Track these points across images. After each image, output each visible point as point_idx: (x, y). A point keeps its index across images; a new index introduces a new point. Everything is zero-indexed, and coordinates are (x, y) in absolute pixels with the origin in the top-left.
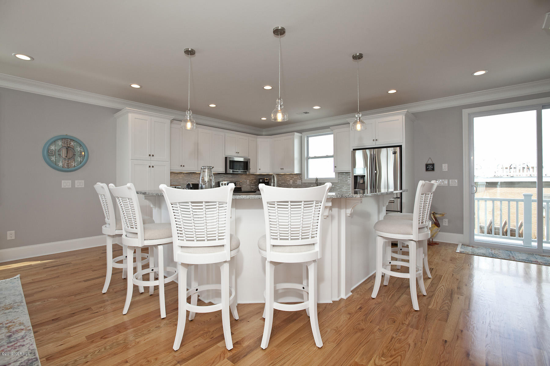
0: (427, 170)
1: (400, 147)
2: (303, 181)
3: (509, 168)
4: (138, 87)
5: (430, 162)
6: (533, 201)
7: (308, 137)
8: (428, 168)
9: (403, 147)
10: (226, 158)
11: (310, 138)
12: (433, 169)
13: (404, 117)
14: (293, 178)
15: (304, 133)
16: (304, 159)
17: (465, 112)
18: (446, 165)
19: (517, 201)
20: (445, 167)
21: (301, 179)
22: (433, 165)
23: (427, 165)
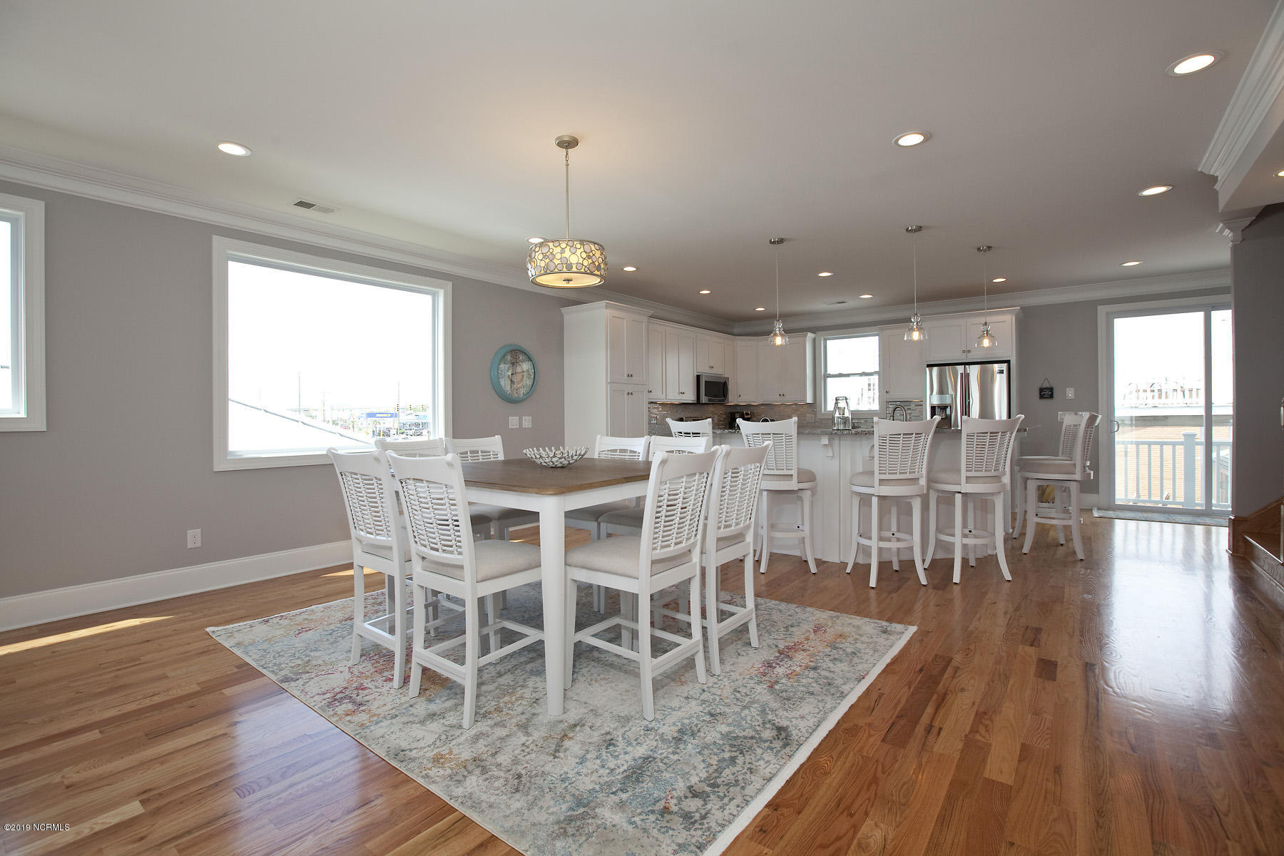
0: (1042, 397)
1: (1008, 362)
2: (819, 416)
3: (1149, 390)
4: (634, 269)
5: (1046, 385)
6: (1198, 444)
7: (825, 340)
8: (1044, 394)
9: (1013, 363)
10: (698, 377)
11: (829, 342)
12: (1051, 396)
13: (1014, 318)
14: (798, 410)
15: (819, 333)
16: (820, 378)
17: (1102, 310)
18: (1072, 389)
19: (1174, 444)
20: (1070, 393)
21: (814, 413)
22: (1051, 389)
23: (1041, 390)
